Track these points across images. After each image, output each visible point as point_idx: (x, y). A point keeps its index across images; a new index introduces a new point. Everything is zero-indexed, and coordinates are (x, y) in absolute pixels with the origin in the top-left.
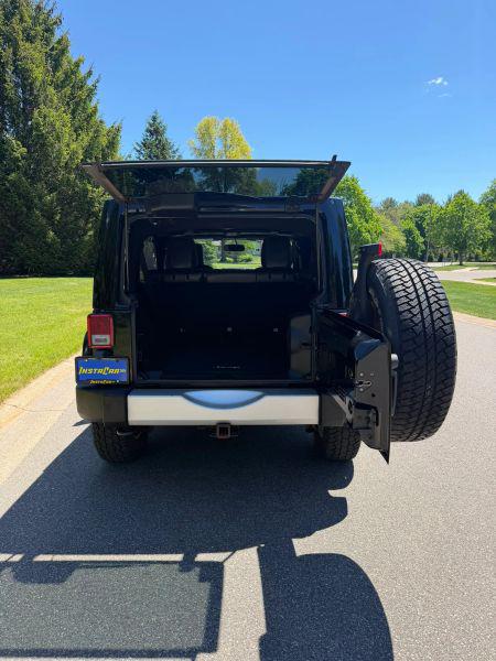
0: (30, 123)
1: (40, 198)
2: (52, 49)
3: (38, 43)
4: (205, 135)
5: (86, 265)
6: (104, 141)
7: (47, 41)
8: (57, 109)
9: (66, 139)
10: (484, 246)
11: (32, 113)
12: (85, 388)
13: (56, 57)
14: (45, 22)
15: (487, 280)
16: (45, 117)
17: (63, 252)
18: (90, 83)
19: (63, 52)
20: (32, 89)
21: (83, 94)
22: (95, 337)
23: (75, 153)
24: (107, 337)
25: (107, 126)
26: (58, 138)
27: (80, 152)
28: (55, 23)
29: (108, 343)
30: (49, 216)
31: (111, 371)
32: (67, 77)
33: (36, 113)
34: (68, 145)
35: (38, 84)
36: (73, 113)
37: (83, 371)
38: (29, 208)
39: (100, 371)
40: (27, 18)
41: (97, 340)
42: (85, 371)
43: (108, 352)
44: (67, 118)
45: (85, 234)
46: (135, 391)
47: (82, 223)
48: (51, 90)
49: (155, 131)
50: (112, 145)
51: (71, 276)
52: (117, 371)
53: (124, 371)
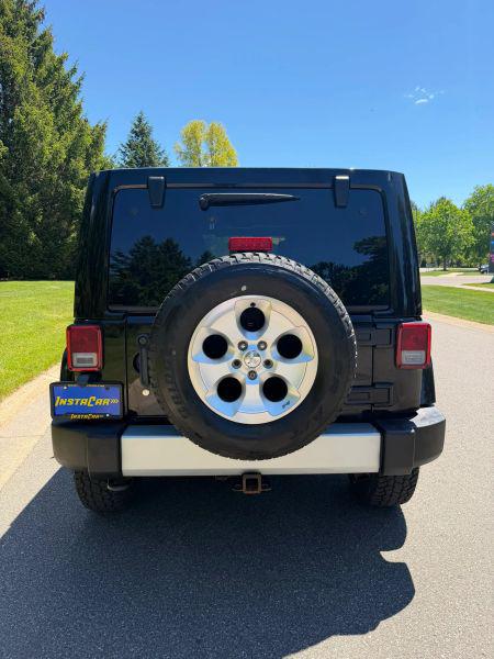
0: (10, 120)
1: (22, 198)
2: (34, 45)
3: (20, 38)
4: (191, 138)
5: (68, 268)
6: (88, 140)
7: (29, 36)
8: (39, 107)
9: (49, 138)
10: (467, 252)
11: (13, 110)
12: (64, 424)
13: (39, 52)
14: (27, 16)
15: (476, 285)
16: (28, 114)
17: (45, 255)
18: (73, 80)
19: (46, 47)
20: (13, 85)
21: (66, 91)
22: (78, 356)
23: (57, 152)
24: (94, 356)
25: (92, 125)
26: (41, 137)
27: (63, 151)
28: (38, 18)
29: (95, 364)
30: (31, 218)
31: (99, 402)
32: (50, 73)
33: (17, 111)
34: (51, 145)
35: (19, 79)
36: (56, 110)
37: (60, 401)
38: (11, 209)
39: (84, 402)
40: (8, 12)
41: (79, 360)
42: (63, 402)
43: (94, 377)
44: (50, 116)
45: (68, 235)
46: (130, 428)
47: (65, 224)
48: (33, 87)
49: (140, 132)
50: (97, 144)
51: (53, 279)
52: (106, 402)
53: (116, 401)
